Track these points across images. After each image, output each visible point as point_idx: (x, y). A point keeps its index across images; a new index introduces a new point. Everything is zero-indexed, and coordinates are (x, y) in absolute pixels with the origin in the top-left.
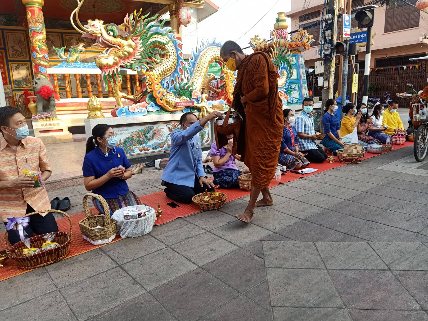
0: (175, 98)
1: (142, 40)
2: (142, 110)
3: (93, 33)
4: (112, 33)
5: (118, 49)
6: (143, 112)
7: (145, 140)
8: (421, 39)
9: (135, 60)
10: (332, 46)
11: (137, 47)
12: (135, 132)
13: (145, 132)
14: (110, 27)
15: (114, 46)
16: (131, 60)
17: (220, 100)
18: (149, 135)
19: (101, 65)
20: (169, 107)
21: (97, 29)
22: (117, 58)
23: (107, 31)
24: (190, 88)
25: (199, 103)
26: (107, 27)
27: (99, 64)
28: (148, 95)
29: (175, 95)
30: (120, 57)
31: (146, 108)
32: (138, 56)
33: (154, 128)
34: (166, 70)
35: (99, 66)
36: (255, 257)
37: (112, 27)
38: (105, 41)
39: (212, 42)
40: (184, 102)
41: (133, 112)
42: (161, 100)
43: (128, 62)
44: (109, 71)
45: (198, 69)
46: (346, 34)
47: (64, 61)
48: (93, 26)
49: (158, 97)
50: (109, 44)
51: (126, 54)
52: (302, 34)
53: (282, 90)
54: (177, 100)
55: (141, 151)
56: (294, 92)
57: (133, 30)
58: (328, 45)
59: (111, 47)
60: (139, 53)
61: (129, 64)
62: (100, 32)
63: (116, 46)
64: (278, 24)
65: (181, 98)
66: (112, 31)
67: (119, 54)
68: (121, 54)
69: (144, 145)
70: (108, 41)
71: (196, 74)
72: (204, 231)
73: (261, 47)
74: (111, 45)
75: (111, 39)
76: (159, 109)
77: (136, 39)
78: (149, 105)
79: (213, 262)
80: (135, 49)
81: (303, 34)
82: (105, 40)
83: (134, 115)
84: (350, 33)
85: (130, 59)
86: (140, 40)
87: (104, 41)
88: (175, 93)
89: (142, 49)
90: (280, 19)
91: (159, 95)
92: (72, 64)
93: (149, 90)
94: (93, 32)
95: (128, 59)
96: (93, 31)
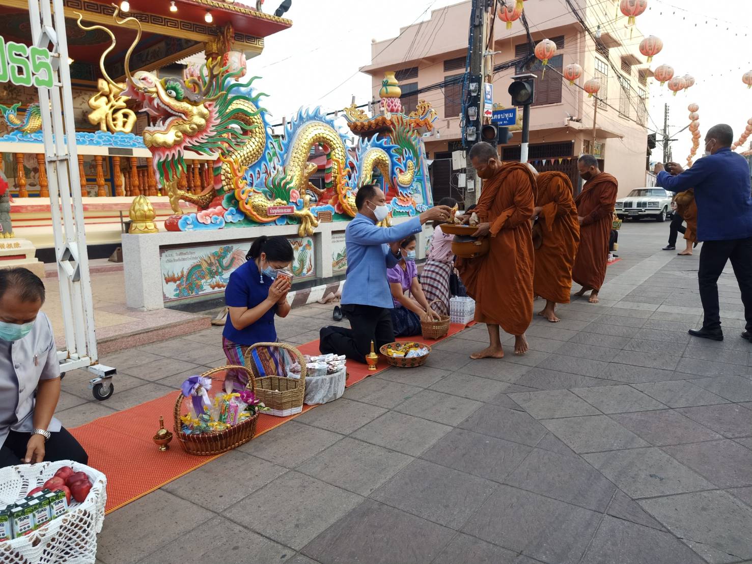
0: (266, 201)
1: (218, 106)
2: (217, 219)
3: (146, 92)
4: (174, 93)
5: (183, 119)
6: (218, 223)
7: (220, 270)
8: (566, 121)
9: (207, 138)
10: (477, 130)
11: (211, 117)
12: (204, 256)
13: (220, 257)
14: (172, 82)
15: (177, 114)
16: (202, 138)
17: (327, 205)
18: (225, 262)
19: (155, 145)
20: (258, 216)
21: (151, 86)
22: (180, 134)
23: (166, 90)
24: (288, 186)
25: (298, 210)
26: (166, 82)
27: (151, 142)
28: (226, 196)
29: (266, 196)
30: (185, 133)
31: (223, 217)
32: (211, 131)
33: (233, 250)
34: (251, 155)
35: (150, 145)
36: (512, 410)
37: (175, 84)
38: (163, 106)
39: (313, 114)
40: (280, 208)
41: (204, 223)
42: (246, 204)
43: (196, 141)
44: (168, 155)
45: (294, 155)
46: (488, 112)
47: (17, 129)
48: (144, 79)
49: (242, 199)
50: (170, 111)
51: (195, 126)
52: (425, 108)
53: (409, 191)
54: (270, 204)
55: (213, 288)
56: (416, 195)
57: (205, 90)
58: (473, 128)
59: (171, 115)
60: (213, 126)
61: (198, 144)
62: (154, 90)
63: (180, 114)
64: (386, 89)
65: (275, 202)
66: (174, 89)
67: (185, 128)
68: (187, 127)
69: (218, 278)
70: (168, 106)
71: (292, 163)
72: (421, 389)
73: (362, 123)
74: (172, 112)
75: (173, 102)
76: (241, 219)
77: (210, 105)
78: (227, 212)
79: (467, 421)
80: (208, 121)
81: (427, 108)
82: (163, 103)
83: (204, 228)
84: (491, 111)
85: (200, 136)
86: (215, 107)
87: (161, 104)
88: (265, 193)
89: (218, 121)
90: (389, 81)
91: (244, 196)
92: (32, 135)
93: (226, 187)
94: (146, 90)
95: (197, 136)
96: (145, 88)
